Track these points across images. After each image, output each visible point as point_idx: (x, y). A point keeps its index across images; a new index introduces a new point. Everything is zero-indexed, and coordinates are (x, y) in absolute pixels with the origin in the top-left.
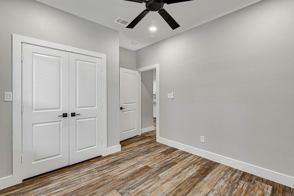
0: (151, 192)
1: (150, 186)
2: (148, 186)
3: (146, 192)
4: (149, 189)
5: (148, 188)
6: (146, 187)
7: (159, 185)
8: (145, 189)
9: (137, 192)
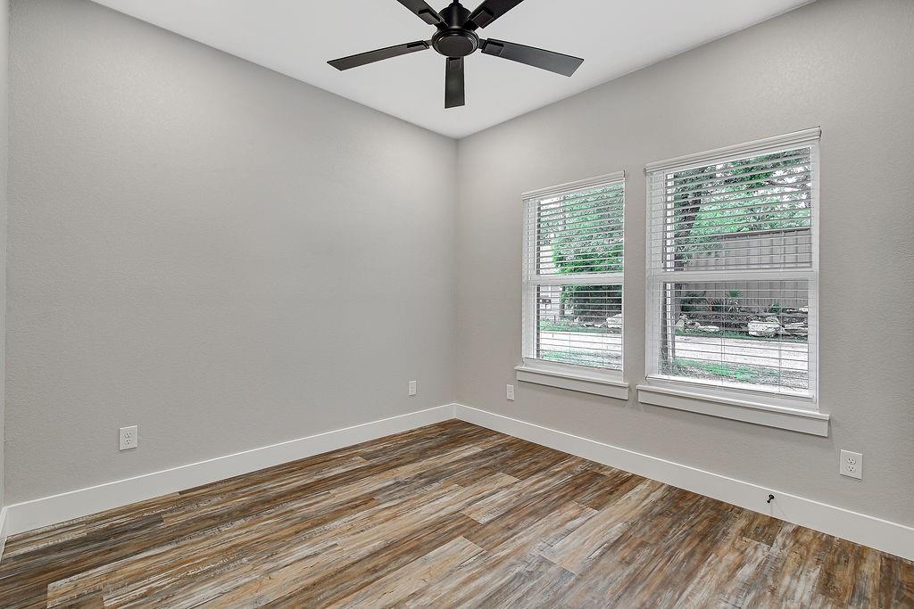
0: (461, 566)
1: (465, 583)
2: (473, 585)
3: (477, 567)
4: (467, 575)
5: (471, 579)
6: (478, 581)
7: (435, 588)
8: (481, 574)
9: (502, 566)
